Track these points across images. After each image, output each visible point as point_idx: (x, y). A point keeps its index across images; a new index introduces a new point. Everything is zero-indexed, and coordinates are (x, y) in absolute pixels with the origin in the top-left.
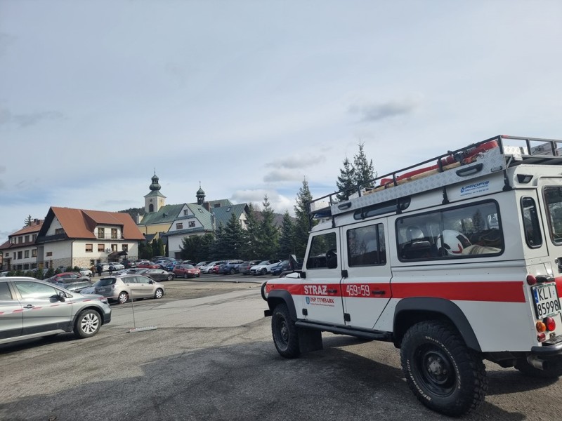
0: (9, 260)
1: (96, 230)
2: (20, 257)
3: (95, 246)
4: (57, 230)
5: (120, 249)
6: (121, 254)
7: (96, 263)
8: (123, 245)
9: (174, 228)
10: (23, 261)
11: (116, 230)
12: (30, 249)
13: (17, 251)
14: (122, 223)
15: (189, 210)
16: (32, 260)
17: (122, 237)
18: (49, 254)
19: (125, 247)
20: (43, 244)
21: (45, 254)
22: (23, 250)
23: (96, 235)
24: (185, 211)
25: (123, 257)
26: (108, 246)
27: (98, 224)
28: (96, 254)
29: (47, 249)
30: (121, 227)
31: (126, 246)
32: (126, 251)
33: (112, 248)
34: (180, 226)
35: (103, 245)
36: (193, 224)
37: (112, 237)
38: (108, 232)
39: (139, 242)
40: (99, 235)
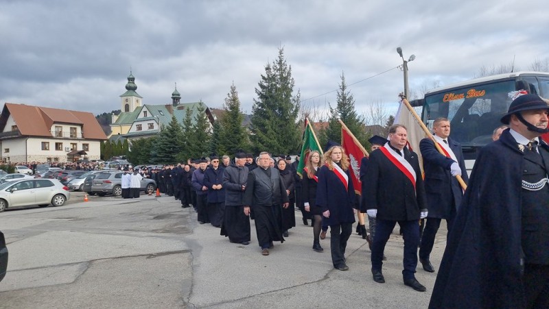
1: (53, 129)
3: (52, 143)
4: (13, 127)
5: (80, 148)
6: (81, 153)
7: (53, 161)
8: (83, 145)
9: (134, 130)
11: (75, 128)
14: (81, 122)
15: (148, 112)
17: (83, 137)
18: (7, 150)
19: (85, 146)
20: (2, 140)
21: (3, 151)
23: (54, 135)
24: (145, 112)
25: (83, 156)
26: (67, 145)
27: (55, 123)
28: (52, 152)
29: (5, 145)
30: (81, 125)
31: (87, 145)
32: (87, 150)
33: (71, 147)
34: (140, 128)
35: (61, 143)
36: (151, 126)
37: (71, 136)
38: (66, 130)
39: (101, 141)
40: (56, 132)
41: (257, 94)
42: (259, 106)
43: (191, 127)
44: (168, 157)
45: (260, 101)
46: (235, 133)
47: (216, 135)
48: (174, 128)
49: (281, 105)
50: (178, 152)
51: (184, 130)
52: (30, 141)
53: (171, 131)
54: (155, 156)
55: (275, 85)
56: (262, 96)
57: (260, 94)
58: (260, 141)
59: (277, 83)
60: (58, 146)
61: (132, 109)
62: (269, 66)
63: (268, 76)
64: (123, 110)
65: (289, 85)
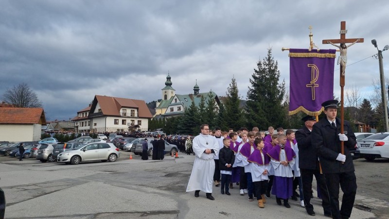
0: (77, 127)
1: (121, 111)
2: (83, 126)
3: (120, 120)
4: (99, 110)
5: (136, 123)
6: (137, 126)
7: (120, 131)
8: (138, 121)
9: (169, 111)
10: (84, 128)
11: (134, 111)
12: (87, 121)
13: (81, 122)
14: (137, 107)
15: (178, 99)
16: (88, 128)
17: (138, 116)
18: (95, 124)
19: (139, 122)
20: (92, 118)
21: (93, 125)
22: (84, 121)
23: (121, 115)
24: (176, 99)
25: (138, 128)
26: (129, 121)
27: (123, 107)
28: (120, 126)
29: (94, 121)
30: (137, 109)
31: (140, 121)
32: (140, 125)
33: (131, 122)
34: (172, 110)
35: (125, 120)
36: (179, 109)
37: (131, 116)
38: (129, 112)
39: (149, 119)
40: (123, 113)
41: (251, 83)
42: (253, 92)
43: (204, 109)
44: (188, 129)
45: (253, 88)
46: (235, 113)
47: (221, 114)
48: (193, 110)
49: (269, 91)
50: (195, 126)
51: (200, 111)
52: (108, 119)
53: (191, 112)
54: (181, 129)
55: (265, 76)
56: (255, 85)
57: (253, 83)
58: (253, 118)
59: (267, 75)
60: (124, 122)
61: (169, 98)
62: (260, 62)
63: (260, 69)
64: (163, 99)
65: (276, 76)
